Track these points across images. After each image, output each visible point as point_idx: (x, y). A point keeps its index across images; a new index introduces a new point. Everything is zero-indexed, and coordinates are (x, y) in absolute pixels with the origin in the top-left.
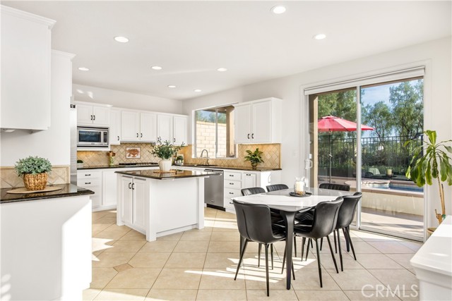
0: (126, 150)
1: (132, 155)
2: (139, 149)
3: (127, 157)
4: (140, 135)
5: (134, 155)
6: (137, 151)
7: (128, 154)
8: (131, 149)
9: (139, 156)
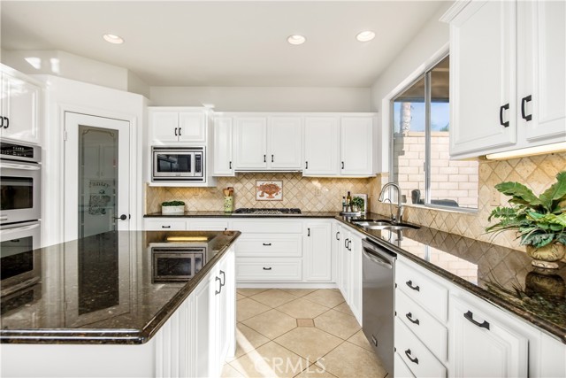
0: (255, 186)
1: (266, 195)
2: (279, 184)
3: (258, 198)
4: (269, 159)
5: (270, 194)
6: (276, 188)
7: (260, 193)
8: (265, 183)
9: (279, 197)
